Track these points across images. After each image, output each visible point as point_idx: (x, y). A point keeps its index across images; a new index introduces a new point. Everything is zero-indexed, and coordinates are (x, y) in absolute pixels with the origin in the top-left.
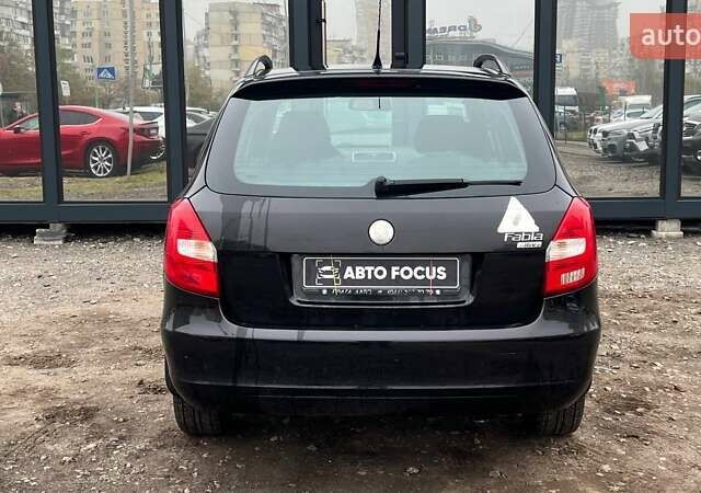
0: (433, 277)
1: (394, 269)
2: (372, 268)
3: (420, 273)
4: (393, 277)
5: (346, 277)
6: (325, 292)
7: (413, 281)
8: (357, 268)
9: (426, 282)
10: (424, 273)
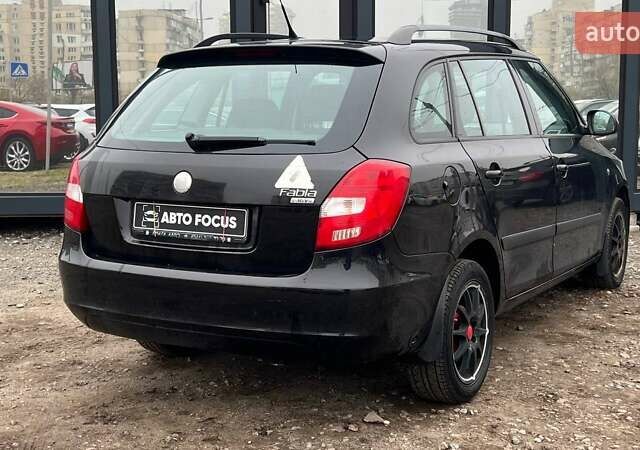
0: (226, 226)
1: (197, 216)
2: (181, 214)
3: (217, 221)
4: (196, 224)
5: (162, 221)
6: (147, 233)
7: (211, 228)
8: (171, 214)
9: (220, 229)
10: (219, 221)
